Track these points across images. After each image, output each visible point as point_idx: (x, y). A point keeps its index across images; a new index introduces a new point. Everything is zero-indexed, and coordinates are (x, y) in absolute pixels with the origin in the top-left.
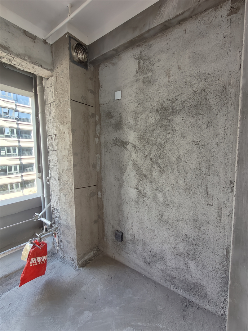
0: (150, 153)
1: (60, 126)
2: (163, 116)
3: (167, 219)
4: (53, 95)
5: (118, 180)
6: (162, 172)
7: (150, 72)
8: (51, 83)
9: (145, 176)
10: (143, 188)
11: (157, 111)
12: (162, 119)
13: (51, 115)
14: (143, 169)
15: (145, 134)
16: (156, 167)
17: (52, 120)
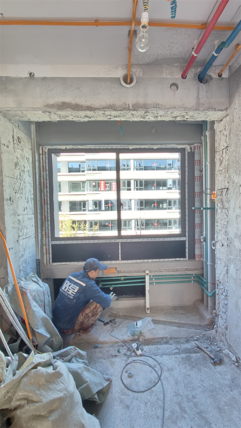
1: (234, 178)
4: (226, 139)
8: (225, 125)
13: (223, 164)
17: (223, 171)
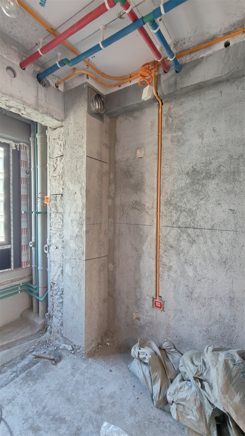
0: (178, 220)
1: (70, 185)
2: (195, 180)
3: (199, 297)
4: (61, 148)
5: (137, 251)
6: (193, 242)
7: (180, 131)
8: (59, 134)
9: (172, 247)
10: (169, 260)
11: (188, 174)
12: (193, 183)
13: (57, 171)
14: (168, 238)
15: (172, 198)
16: (185, 236)
17: (58, 177)
